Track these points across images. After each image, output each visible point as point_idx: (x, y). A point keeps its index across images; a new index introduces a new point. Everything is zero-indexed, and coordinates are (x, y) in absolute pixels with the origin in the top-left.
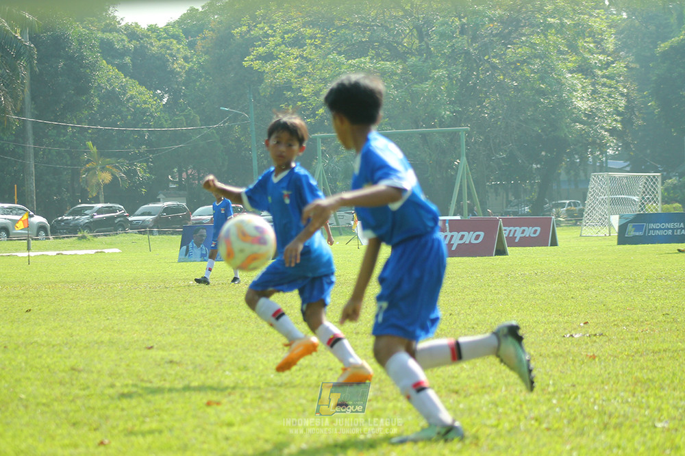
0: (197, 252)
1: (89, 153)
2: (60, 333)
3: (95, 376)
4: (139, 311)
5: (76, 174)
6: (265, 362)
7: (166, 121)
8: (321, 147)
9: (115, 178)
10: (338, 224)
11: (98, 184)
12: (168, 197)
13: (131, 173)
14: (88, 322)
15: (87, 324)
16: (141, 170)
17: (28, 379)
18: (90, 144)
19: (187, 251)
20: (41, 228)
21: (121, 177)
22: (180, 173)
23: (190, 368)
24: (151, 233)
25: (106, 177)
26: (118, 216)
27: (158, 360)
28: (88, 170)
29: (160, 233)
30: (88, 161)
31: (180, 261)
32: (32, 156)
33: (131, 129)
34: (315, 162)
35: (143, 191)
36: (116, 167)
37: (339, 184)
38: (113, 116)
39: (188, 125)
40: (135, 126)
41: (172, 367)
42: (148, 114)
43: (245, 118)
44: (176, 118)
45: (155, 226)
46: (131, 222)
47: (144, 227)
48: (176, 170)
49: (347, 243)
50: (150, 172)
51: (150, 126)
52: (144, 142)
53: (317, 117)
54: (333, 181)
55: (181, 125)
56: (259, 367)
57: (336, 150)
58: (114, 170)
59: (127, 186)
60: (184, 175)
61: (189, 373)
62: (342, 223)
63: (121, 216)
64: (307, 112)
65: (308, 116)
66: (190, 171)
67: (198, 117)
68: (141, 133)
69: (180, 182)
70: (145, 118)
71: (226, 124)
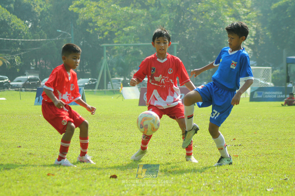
4: (15, 129)
7: (30, 36)
8: (106, 51)
9: (4, 64)
10: (113, 88)
12: (30, 73)
13: (12, 61)
16: (17, 59)
19: (39, 100)
21: (7, 63)
22: (36, 62)
23: (40, 157)
24: (21, 90)
26: (5, 82)
27: (24, 153)
29: (25, 91)
31: (35, 105)
33: (13, 40)
34: (102, 58)
35: (18, 70)
36: (5, 58)
37: (114, 69)
38: (4, 33)
39: (41, 38)
40: (15, 38)
41: (30, 157)
42: (21, 32)
43: (69, 36)
44: (35, 35)
45: (23, 87)
46: (12, 85)
47: (18, 88)
48: (34, 60)
49: (117, 98)
50: (21, 61)
51: (22, 38)
52: (19, 46)
53: (104, 36)
54: (111, 68)
55: (38, 38)
56: (73, 157)
57: (113, 53)
58: (4, 59)
59: (10, 67)
60: (38, 63)
61: (39, 160)
62: (115, 88)
63: (7, 82)
64: (100, 34)
65: (100, 36)
66: (41, 61)
67: (46, 35)
68: (17, 42)
69: (36, 66)
70: (20, 34)
71: (60, 39)
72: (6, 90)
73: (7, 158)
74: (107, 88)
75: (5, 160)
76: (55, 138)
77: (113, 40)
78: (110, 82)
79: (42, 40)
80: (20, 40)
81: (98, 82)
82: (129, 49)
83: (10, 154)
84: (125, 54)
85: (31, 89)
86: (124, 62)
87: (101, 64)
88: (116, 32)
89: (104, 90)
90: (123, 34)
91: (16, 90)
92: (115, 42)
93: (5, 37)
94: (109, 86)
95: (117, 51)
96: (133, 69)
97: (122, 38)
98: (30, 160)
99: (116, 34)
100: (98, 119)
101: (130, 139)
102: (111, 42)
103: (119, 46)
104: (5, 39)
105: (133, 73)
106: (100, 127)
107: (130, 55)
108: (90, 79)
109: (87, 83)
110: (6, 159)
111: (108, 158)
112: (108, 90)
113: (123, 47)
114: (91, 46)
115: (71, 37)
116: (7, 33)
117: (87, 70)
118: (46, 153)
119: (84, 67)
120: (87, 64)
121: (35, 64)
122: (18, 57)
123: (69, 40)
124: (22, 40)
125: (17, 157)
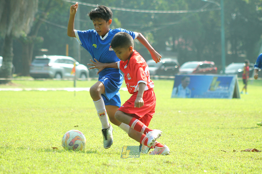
0: (183, 92)
1: (115, 26)
2: (95, 141)
3: (118, 169)
6: (228, 165)
7: (166, 6)
12: (166, 56)
16: (148, 38)
17: (75, 169)
18: (116, 20)
19: (177, 91)
20: (83, 73)
22: (174, 40)
23: (180, 167)
24: (154, 79)
27: (159, 160)
29: (160, 79)
31: (173, 97)
32: (78, 26)
33: (143, 11)
38: (132, 2)
39: (180, 9)
40: (146, 9)
41: (167, 166)
42: (155, 2)
43: (217, 7)
44: (173, 5)
45: (157, 74)
48: (171, 39)
50: (155, 40)
51: (154, 9)
52: (151, 20)
55: (176, 10)
56: (224, 168)
59: (139, 48)
60: (176, 42)
61: (179, 170)
64: (259, 4)
65: (259, 6)
66: (180, 40)
67: (187, 5)
68: (149, 15)
69: (173, 47)
70: (152, 4)
71: (205, 10)
73: (137, 167)
75: (134, 170)
76: (200, 142)
79: (181, 12)
80: (152, 12)
85: (167, 77)
87: (261, 44)
93: (132, 7)
98: (167, 170)
100: (256, 117)
104: (133, 11)
109: (241, 68)
110: (136, 169)
114: (246, 20)
115: (220, 9)
116: (135, 3)
117: (241, 52)
118: (187, 161)
119: (238, 48)
120: (241, 45)
121: (172, 44)
122: (150, 34)
123: (217, 13)
124: (156, 12)
125: (150, 167)
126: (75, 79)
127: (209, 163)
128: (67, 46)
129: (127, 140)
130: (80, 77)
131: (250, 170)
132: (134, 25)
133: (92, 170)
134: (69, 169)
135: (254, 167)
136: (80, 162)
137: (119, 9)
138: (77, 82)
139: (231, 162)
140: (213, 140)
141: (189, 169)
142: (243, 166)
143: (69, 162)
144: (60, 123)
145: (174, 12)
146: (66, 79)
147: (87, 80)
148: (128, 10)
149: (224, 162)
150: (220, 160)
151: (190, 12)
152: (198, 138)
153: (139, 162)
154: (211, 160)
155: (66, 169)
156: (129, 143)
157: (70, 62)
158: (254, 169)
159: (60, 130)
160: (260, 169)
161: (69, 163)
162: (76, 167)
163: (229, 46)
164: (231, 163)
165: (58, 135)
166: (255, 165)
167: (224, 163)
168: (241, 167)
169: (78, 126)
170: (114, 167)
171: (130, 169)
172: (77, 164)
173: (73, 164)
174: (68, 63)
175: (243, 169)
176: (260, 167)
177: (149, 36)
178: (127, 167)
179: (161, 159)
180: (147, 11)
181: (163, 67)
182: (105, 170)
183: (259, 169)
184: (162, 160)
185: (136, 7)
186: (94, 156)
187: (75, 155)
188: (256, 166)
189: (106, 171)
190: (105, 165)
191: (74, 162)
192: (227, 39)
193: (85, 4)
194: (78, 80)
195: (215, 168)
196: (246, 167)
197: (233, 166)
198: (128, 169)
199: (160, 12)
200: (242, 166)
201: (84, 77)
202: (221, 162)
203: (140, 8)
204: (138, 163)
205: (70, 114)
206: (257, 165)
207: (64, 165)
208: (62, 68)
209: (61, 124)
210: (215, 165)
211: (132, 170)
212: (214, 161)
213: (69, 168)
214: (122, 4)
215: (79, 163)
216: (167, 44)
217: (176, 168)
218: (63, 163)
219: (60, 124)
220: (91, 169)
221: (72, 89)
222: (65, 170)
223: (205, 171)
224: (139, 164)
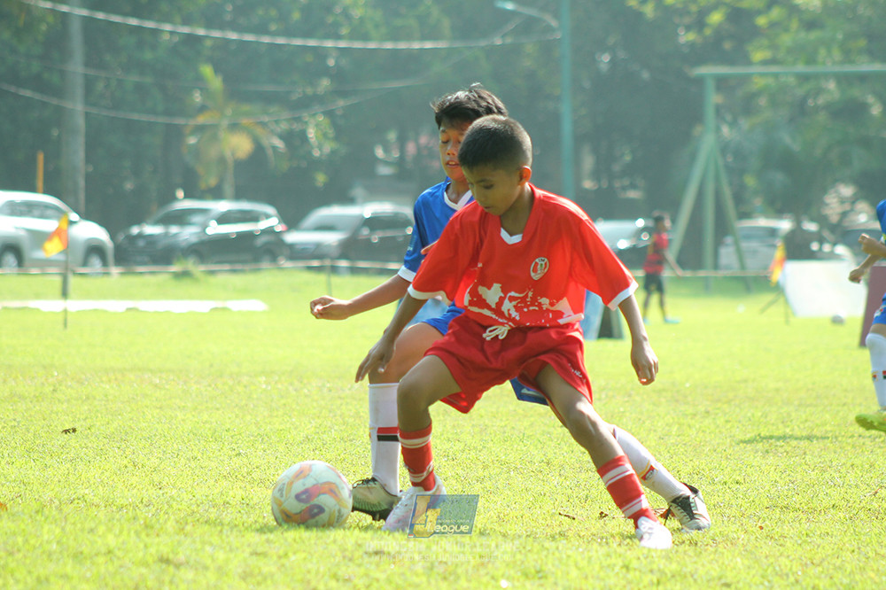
1: (205, 90)
2: (134, 480)
3: (211, 577)
4: (307, 439)
5: (173, 135)
6: (583, 563)
7: (377, 26)
8: (713, 98)
9: (259, 149)
10: (743, 267)
11: (222, 160)
12: (375, 193)
13: (295, 139)
14: (195, 458)
15: (193, 464)
16: (316, 131)
17: (65, 577)
18: (207, 70)
20: (95, 249)
21: (274, 148)
22: (402, 141)
23: (419, 568)
24: (334, 270)
25: (240, 145)
26: (264, 232)
27: (350, 547)
28: (200, 129)
29: (354, 271)
30: (202, 109)
32: (79, 91)
33: (298, 42)
34: (697, 130)
35: (321, 178)
36: (263, 124)
37: (750, 181)
38: (260, 12)
39: (424, 38)
40: (308, 34)
41: (378, 565)
42: (338, 10)
43: (549, 29)
44: (399, 22)
45: (343, 256)
46: (291, 246)
47: (320, 257)
48: (392, 136)
49: (763, 310)
50: (337, 138)
51: (338, 37)
52: (326, 72)
53: (708, 32)
54: (736, 172)
55: (409, 38)
56: (568, 573)
57: (747, 106)
58: (259, 131)
59: (285, 166)
60: (411, 148)
61: (416, 580)
62: (753, 267)
63: (270, 231)
64: (687, 20)
65: (688, 28)
66: (423, 140)
67: (446, 23)
68: (320, 54)
69: (400, 163)
70: (330, 19)
71: (509, 40)
72: (265, 264)
73: (273, 569)
74: (716, 266)
75: (265, 579)
76: (488, 484)
77: (750, 48)
78: (729, 240)
79: (428, 45)
80: (329, 44)
81: (675, 235)
82: (819, 91)
83: (290, 554)
84: (801, 110)
85: (377, 265)
86: (796, 147)
87: (693, 157)
88: (759, 12)
89: (702, 273)
90: (794, 24)
91: (310, 268)
92: (758, 56)
93: (262, 29)
94: (727, 254)
95: (763, 101)
96: (836, 181)
97: (786, 40)
98: (378, 580)
99: (762, 21)
100: (677, 401)
101: (821, 495)
102: (741, 57)
103: (776, 76)
104: (266, 39)
105: (835, 200)
106: (687, 439)
107: (822, 117)
108: (640, 223)
109: (628, 238)
110: (272, 575)
111: (723, 581)
112: (721, 273)
113: (792, 80)
114: (646, 75)
115: (558, 35)
116: (273, 13)
117: (626, 182)
118: (445, 551)
119: (617, 168)
120: (628, 158)
121: (396, 154)
122: (321, 118)
123: (547, 49)
124: (343, 44)
125: (318, 568)
126: (66, 271)
127: (519, 557)
128: (41, 157)
129: (242, 478)
130: (85, 263)
131: (655, 581)
132: (269, 88)
133: (122, 580)
134: (42, 579)
135: (667, 571)
136: (81, 553)
137: (216, 34)
138: (73, 281)
139: (590, 554)
140: (532, 479)
141: (452, 578)
142: (631, 566)
143: (44, 552)
144: (15, 420)
145: (402, 45)
146: (34, 271)
147: (107, 274)
148: (249, 37)
149: (569, 552)
150: (553, 545)
151: (458, 44)
152: (481, 473)
153: (281, 552)
154: (524, 548)
155: (35, 575)
156: (248, 487)
157: (49, 212)
158: (669, 575)
159: (14, 445)
160: (689, 575)
161: (45, 557)
162: (69, 569)
163: (588, 162)
164: (590, 558)
165: (8, 459)
166: (671, 563)
167: (569, 557)
168: (624, 570)
169: (74, 430)
170: (196, 569)
171: (251, 574)
172: (71, 561)
173: (59, 560)
174: (42, 216)
175: (631, 575)
176: (689, 569)
177: (317, 125)
178: (240, 570)
179: (356, 543)
180: (312, 43)
181: (365, 232)
182: (167, 579)
183: (685, 577)
184: (360, 545)
185: (273, 27)
186: (129, 531)
187: (63, 529)
188: (674, 567)
189: (171, 582)
190: (167, 561)
191: (61, 552)
192: (579, 140)
193: (100, 16)
194: (75, 274)
195: (538, 572)
196: (640, 571)
197: (597, 567)
198: (245, 576)
199: (358, 45)
200: (627, 567)
201: (96, 262)
202: (557, 554)
203: (289, 33)
204: (280, 557)
205: (48, 389)
206: (678, 563)
207: (28, 561)
208: (22, 233)
209: (19, 422)
210: (537, 562)
211: (259, 578)
212: (535, 550)
213: (43, 572)
214: (228, 17)
215: (78, 557)
216: (379, 152)
217: (408, 574)
218: (25, 557)
219: (13, 423)
220: (118, 577)
221: (55, 305)
222: (29, 580)
223: (504, 583)
224: (284, 561)
